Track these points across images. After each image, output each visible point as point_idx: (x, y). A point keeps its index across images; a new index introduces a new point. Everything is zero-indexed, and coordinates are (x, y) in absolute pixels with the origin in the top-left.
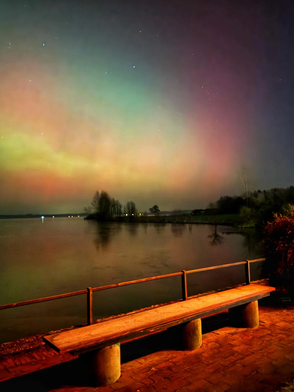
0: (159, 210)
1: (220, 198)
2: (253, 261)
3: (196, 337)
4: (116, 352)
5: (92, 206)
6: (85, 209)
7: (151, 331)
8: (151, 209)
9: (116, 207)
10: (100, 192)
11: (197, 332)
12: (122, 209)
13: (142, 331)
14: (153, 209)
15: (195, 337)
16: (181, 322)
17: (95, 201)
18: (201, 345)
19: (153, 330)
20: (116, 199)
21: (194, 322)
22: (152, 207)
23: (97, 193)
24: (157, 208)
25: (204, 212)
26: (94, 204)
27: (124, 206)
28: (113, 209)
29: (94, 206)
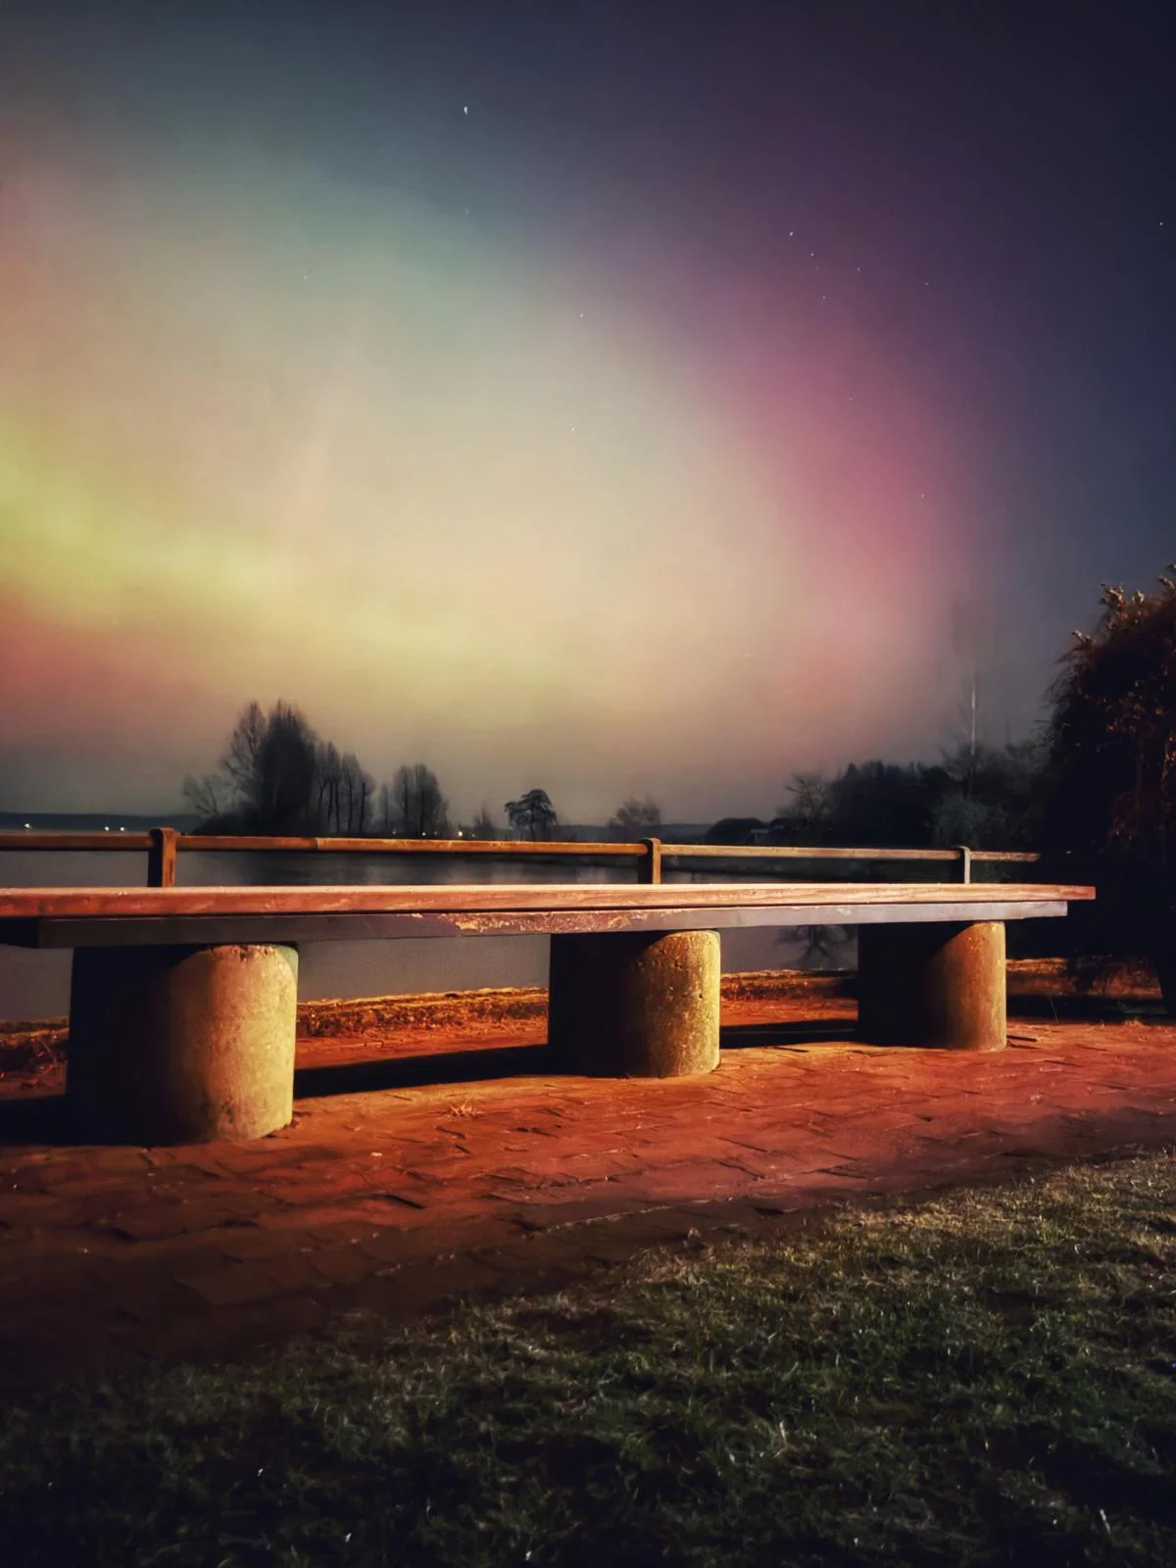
0: (552, 815)
1: (844, 769)
2: (985, 856)
3: (693, 1016)
4: (275, 988)
5: (224, 775)
6: (190, 789)
7: (463, 926)
8: (513, 809)
9: (343, 785)
10: (266, 712)
11: (698, 992)
12: (375, 797)
13: (418, 915)
14: (524, 806)
15: (687, 1015)
16: (619, 923)
17: (237, 753)
18: (714, 1068)
19: (472, 925)
20: (342, 750)
21: (684, 941)
22: (517, 798)
23: (254, 709)
24: (542, 805)
25: (766, 831)
26: (234, 763)
27: (384, 789)
28: (326, 793)
29: (234, 772)
